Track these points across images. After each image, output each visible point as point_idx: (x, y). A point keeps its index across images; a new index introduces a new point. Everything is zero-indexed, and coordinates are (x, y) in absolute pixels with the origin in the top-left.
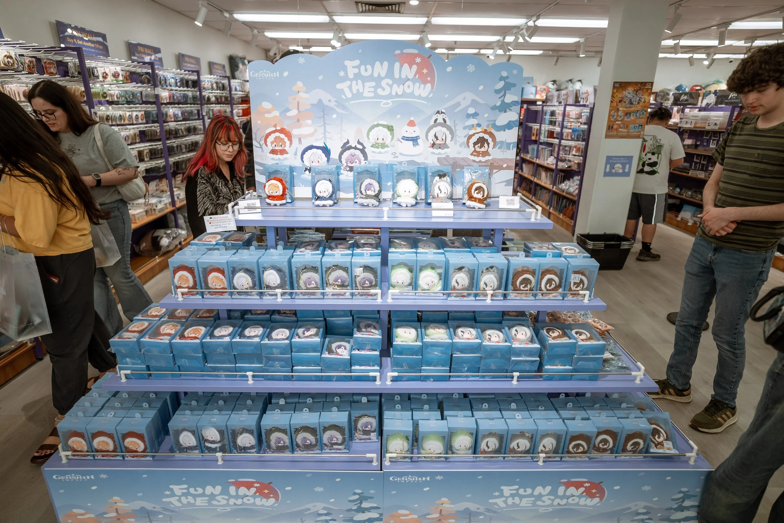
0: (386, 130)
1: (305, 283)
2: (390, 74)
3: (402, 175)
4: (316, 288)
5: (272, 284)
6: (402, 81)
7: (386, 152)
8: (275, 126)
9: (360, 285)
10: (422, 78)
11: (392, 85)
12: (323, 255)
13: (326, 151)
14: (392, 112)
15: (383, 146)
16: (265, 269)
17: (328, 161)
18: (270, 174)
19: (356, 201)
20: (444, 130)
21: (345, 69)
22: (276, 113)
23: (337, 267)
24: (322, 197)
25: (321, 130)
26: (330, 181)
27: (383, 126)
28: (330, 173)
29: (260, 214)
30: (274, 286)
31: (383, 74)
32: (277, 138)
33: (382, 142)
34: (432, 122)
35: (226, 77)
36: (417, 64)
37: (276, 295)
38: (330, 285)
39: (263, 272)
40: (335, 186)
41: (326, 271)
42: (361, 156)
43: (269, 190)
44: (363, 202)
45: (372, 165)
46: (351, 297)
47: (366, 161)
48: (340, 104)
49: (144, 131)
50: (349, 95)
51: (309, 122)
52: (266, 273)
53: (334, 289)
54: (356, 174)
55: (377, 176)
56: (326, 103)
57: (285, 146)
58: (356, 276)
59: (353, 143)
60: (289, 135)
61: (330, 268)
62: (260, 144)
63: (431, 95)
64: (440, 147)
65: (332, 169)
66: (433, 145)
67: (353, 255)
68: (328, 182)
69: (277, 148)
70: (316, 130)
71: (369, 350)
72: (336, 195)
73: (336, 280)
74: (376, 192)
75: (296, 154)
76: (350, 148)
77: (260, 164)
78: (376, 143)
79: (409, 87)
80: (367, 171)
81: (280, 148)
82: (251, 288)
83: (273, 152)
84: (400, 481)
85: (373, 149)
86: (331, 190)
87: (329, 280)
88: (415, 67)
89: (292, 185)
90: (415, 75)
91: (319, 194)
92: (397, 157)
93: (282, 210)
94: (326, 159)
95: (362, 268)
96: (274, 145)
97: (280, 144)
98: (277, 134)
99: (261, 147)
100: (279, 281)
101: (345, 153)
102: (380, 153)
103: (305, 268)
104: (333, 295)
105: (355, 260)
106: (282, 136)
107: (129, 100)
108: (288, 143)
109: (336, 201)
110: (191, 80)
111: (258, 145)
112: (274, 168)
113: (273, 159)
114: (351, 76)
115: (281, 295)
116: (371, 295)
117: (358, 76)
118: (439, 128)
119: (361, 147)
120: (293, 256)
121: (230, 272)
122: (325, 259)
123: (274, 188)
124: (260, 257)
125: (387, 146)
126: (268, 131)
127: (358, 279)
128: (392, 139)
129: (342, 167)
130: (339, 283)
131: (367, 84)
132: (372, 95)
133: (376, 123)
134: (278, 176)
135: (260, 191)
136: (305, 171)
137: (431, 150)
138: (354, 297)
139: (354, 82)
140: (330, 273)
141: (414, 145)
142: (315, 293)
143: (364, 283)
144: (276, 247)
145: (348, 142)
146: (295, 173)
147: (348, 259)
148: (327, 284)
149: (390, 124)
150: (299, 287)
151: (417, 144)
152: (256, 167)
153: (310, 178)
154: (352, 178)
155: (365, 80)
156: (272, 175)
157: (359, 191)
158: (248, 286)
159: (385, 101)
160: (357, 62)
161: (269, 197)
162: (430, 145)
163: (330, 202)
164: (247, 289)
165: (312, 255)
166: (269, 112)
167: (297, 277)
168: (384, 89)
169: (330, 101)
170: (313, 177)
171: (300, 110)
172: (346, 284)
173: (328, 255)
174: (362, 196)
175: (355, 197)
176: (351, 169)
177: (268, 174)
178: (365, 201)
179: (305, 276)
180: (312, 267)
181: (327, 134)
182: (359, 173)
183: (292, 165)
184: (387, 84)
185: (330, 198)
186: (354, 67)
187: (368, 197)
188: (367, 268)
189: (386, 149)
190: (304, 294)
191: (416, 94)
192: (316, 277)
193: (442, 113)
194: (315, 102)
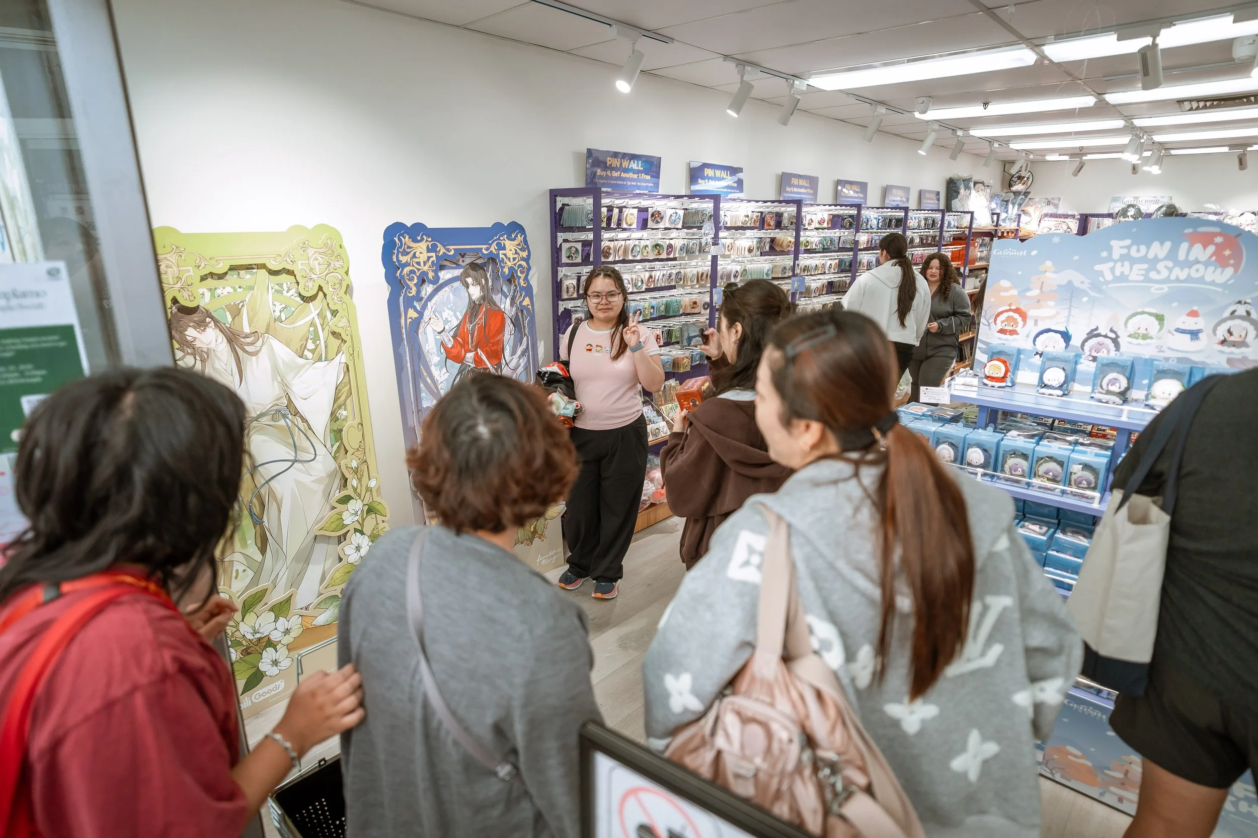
0: (1153, 319)
1: (1011, 470)
2: (1172, 255)
3: (1162, 374)
4: (1023, 476)
5: (974, 463)
6: (1188, 264)
7: (1148, 344)
8: (1010, 305)
9: (1075, 484)
10: (1221, 261)
11: (1173, 268)
12: (1038, 444)
13: (1066, 336)
14: (1166, 299)
15: (1145, 337)
16: (970, 446)
17: (1066, 347)
18: (993, 353)
19: (1092, 395)
20: (1246, 324)
21: (1110, 249)
22: (1014, 292)
23: (1051, 458)
24: (1050, 386)
25: (1066, 313)
26: (1064, 369)
27: (1150, 314)
28: (1065, 361)
29: (976, 393)
30: (976, 464)
31: (1161, 255)
32: (1008, 318)
33: (1144, 332)
34: (1227, 314)
35: (939, 210)
36: (1217, 245)
37: (976, 474)
38: (1039, 476)
39: (968, 448)
40: (1069, 376)
41: (1037, 461)
42: (1111, 345)
43: (988, 371)
44: (1101, 398)
45: (1124, 357)
46: (1061, 495)
47: (1117, 352)
48: (1095, 287)
49: (832, 282)
50: (1109, 277)
51: (1052, 303)
52: (970, 450)
53: (1042, 481)
54: (1100, 365)
55: (1129, 370)
56: (1077, 284)
57: (1017, 327)
58: (1071, 473)
59: (1102, 331)
60: (1024, 316)
61: (1042, 458)
62: (988, 322)
63: (1232, 281)
64: (1234, 344)
65: (1069, 357)
66: (1223, 342)
67: (1073, 451)
68: (1061, 371)
69: (1007, 328)
70: (1058, 313)
71: (1069, 555)
72: (1068, 386)
73: (1047, 473)
74: (1122, 389)
75: (1028, 336)
76: (1099, 335)
77: (984, 342)
78: (1135, 333)
79: (1197, 272)
80: (1113, 363)
81: (1011, 328)
82: (951, 461)
83: (1002, 331)
84: (1077, 709)
85: (1130, 339)
86: (1062, 379)
87: (1038, 471)
88: (1211, 249)
89: (1016, 368)
90: (1211, 257)
91: (1046, 382)
92: (1164, 352)
93: (1000, 393)
94: (1064, 344)
95: (1081, 466)
96: (1004, 324)
97: (1012, 324)
98: (1011, 314)
99: (989, 325)
100: (982, 461)
101: (1090, 341)
102: (1139, 344)
103: (1014, 454)
104: (1040, 488)
105: (1074, 456)
106: (1016, 316)
107: (826, 247)
108: (1021, 323)
109: (1066, 393)
110: (895, 218)
111: (986, 323)
112: (1000, 348)
113: (1000, 338)
114: (1116, 256)
115: (982, 475)
116: (1087, 498)
117: (1123, 258)
118: (1238, 322)
119: (1113, 336)
120: (1002, 439)
121: (935, 443)
122: (1038, 448)
123: (996, 368)
124: (967, 434)
125: (1151, 338)
126: (1000, 310)
127: (1074, 477)
128: (1160, 329)
129: (1083, 356)
130: (1050, 477)
131: (1136, 267)
132: (1142, 278)
133: (1140, 310)
134: (1003, 358)
135: (978, 370)
136: (1035, 355)
137: (1220, 347)
138: (1064, 495)
139: (1119, 264)
140: (1041, 464)
141: (1192, 339)
142: (1020, 481)
143: (1080, 483)
144: (985, 428)
145: (1097, 329)
146: (1022, 356)
147: (1067, 453)
148: (1035, 475)
149: (1160, 312)
150: (1003, 471)
151: (1198, 338)
152: (979, 345)
153: (1040, 363)
154: (1094, 370)
155: (1133, 261)
156: (996, 355)
157: (1099, 384)
158: (949, 459)
159: (1158, 286)
160: (1128, 242)
161: (987, 377)
162: (1218, 341)
163: (1060, 393)
164: (948, 461)
165: (1025, 442)
166: (1006, 290)
167: (1002, 461)
168: (1159, 272)
169: (1082, 283)
170: (1043, 363)
171: (1043, 290)
172: (1058, 479)
173: (1043, 445)
174: (1102, 391)
175: (1093, 391)
176: (1095, 359)
177: (991, 354)
178: (1105, 397)
179: (1011, 462)
180: (1023, 454)
181: (1071, 317)
182: (1103, 365)
183: (1021, 348)
184: (1166, 267)
185: (1060, 387)
186: (1121, 247)
187: (1109, 392)
188: (1087, 467)
189: (1149, 341)
190: (1007, 480)
191: (1208, 279)
192: (1024, 464)
193: (1245, 303)
194: (1064, 282)
